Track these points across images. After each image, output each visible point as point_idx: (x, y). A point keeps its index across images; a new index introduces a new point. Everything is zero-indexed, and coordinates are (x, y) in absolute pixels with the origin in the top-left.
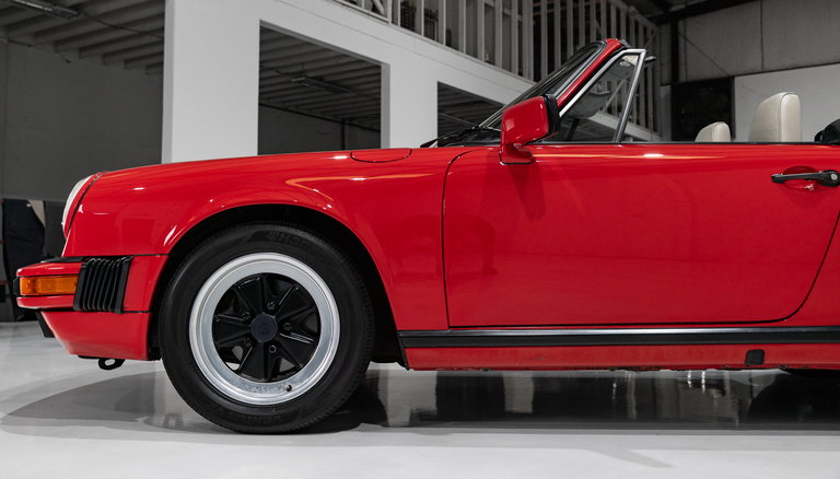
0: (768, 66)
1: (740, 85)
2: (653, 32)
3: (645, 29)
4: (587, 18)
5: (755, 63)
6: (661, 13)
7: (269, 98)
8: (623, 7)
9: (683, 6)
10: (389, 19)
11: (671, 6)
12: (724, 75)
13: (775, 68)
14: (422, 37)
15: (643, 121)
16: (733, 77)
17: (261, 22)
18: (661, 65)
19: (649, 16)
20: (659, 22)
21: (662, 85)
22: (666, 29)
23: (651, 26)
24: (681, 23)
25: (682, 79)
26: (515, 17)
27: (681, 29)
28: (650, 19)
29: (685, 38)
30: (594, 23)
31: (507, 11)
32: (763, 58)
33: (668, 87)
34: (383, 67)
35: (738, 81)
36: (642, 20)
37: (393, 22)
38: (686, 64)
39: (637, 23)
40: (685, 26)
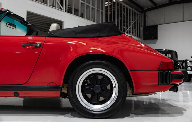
0: (165, 22)
1: (159, 27)
2: (139, 15)
3: (137, 14)
4: (121, 11)
5: (163, 22)
6: (142, 10)
7: (45, 30)
8: (131, 9)
9: (146, 9)
10: (64, 10)
11: (144, 8)
12: (155, 25)
13: (167, 23)
14: (74, 15)
15: (136, 35)
16: (157, 25)
17: (27, 11)
18: (142, 22)
19: (139, 11)
20: (141, 12)
21: (142, 27)
22: (143, 14)
23: (139, 13)
24: (146, 13)
25: (146, 25)
26: (101, 10)
27: (146, 14)
28: (139, 12)
29: (147, 16)
30: (123, 13)
31: (98, 9)
32: (164, 21)
33: (143, 27)
34: (63, 22)
35: (159, 26)
36: (136, 12)
37: (65, 11)
38: (147, 22)
39: (135, 13)
40: (147, 13)
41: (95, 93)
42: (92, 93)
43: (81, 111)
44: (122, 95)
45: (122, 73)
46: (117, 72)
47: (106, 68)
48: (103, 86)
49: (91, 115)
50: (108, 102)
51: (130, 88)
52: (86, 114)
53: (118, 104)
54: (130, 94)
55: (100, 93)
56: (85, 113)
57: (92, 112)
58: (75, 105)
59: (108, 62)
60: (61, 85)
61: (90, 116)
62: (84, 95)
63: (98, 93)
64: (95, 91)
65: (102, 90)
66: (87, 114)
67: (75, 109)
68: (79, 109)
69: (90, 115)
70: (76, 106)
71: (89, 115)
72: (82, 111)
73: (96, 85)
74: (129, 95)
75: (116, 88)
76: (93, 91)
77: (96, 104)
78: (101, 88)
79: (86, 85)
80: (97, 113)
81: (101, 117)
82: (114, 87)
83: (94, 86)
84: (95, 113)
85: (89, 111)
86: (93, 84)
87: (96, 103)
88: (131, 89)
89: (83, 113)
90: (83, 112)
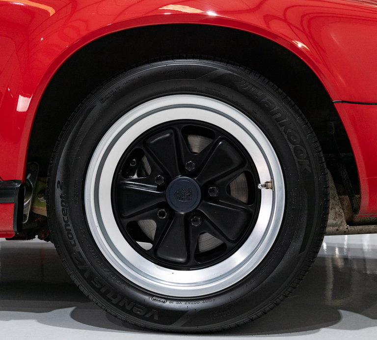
41: (172, 214)
42: (162, 214)
43: (109, 296)
44: (304, 220)
45: (300, 115)
46: (277, 108)
47: (225, 92)
48: (211, 183)
49: (153, 316)
50: (238, 257)
51: (339, 194)
52: (131, 312)
53: (282, 262)
54: (338, 221)
55: (197, 213)
56: (128, 308)
57: (159, 303)
58: (80, 267)
59: (233, 64)
60: (20, 176)
61: (151, 319)
62: (126, 221)
63: (187, 215)
64: (173, 203)
65: (205, 196)
66: (134, 311)
67: (82, 288)
68: (98, 286)
69: (148, 316)
70: (86, 275)
71: (142, 317)
72: (114, 297)
73: (180, 177)
74: (333, 226)
75: (273, 188)
76: (165, 205)
77: (180, 263)
78: (205, 189)
79: (135, 177)
80: (183, 306)
81: (201, 328)
82: (265, 186)
83: (168, 179)
84: (174, 305)
85: (146, 298)
86: (165, 174)
87: (181, 260)
88: (341, 200)
89: (117, 305)
90: (115, 301)
